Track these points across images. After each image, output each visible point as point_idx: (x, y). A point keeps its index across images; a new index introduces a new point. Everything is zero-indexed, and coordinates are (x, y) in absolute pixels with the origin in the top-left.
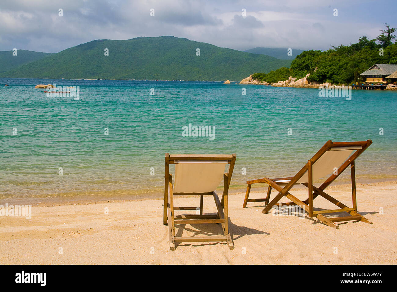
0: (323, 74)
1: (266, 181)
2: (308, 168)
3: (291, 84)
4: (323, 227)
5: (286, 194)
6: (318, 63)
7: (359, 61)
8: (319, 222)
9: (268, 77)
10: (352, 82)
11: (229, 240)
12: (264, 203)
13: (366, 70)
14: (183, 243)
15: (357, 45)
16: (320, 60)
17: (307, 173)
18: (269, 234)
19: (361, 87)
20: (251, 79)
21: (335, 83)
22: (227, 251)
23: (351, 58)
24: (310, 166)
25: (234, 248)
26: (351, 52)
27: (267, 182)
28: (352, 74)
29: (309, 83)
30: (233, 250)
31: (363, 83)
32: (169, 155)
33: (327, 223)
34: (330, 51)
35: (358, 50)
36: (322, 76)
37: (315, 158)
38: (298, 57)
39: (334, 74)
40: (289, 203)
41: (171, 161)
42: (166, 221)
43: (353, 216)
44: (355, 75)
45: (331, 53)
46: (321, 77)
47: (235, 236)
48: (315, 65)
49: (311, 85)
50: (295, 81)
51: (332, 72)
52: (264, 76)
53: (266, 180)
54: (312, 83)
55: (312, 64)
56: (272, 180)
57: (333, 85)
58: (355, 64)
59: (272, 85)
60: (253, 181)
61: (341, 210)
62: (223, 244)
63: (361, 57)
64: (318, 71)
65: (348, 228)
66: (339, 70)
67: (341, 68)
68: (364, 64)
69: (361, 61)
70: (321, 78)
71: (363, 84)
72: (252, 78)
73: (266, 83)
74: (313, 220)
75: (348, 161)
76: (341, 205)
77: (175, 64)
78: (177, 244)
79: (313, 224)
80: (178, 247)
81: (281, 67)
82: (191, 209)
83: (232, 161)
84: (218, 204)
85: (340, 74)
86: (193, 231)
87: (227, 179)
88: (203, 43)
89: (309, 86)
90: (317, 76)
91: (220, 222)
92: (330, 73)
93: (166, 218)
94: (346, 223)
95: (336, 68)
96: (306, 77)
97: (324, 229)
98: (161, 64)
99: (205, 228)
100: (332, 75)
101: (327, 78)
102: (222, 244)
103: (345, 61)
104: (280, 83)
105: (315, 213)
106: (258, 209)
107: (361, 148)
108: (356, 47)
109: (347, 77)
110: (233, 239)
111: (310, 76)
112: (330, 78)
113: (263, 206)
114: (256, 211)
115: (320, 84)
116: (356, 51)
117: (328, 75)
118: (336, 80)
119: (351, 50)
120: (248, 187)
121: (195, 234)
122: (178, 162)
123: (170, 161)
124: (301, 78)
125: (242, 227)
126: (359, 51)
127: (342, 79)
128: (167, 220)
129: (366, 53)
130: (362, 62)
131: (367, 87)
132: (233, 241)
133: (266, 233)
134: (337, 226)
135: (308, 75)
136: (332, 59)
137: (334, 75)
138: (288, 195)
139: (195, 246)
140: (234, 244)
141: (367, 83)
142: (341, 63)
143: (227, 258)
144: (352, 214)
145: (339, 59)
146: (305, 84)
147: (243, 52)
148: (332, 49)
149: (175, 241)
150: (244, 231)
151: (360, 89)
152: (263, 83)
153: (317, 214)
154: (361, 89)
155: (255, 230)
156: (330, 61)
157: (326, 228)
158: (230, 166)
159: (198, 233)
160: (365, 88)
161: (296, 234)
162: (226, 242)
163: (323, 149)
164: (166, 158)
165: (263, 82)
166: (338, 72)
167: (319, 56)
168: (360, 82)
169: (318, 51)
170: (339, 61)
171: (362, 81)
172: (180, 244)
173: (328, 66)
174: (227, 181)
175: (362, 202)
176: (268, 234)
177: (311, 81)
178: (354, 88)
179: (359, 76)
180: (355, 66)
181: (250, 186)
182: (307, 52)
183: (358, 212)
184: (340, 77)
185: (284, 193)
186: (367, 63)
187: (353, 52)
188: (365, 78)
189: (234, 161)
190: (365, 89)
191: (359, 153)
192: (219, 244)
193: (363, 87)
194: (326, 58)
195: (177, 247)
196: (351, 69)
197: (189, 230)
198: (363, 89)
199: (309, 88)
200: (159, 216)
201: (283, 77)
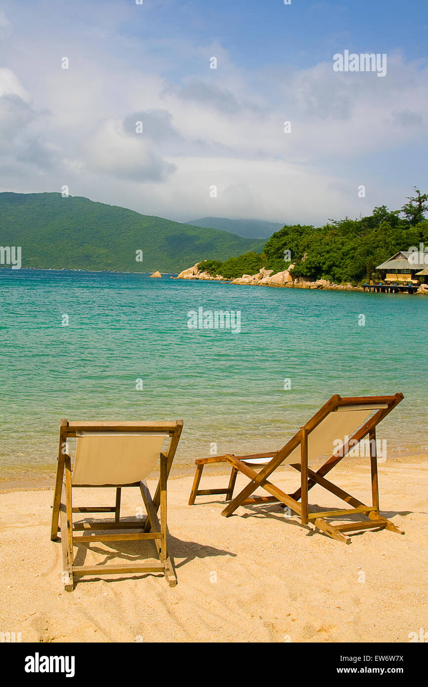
0: (316, 265)
1: (229, 460)
2: (301, 440)
3: (264, 281)
4: (325, 542)
5: (264, 483)
6: (308, 246)
7: (374, 245)
8: (317, 531)
9: (225, 268)
10: (364, 280)
11: (168, 570)
12: (224, 497)
13: (386, 261)
14: (86, 577)
15: (370, 219)
16: (311, 242)
17: (298, 449)
18: (235, 555)
19: (378, 288)
20: (197, 270)
21: (335, 281)
22: (166, 591)
23: (362, 241)
24: (304, 437)
25: (177, 583)
26: (361, 231)
27: (231, 462)
28: (363, 267)
29: (293, 280)
30: (176, 588)
31: (381, 281)
32: (68, 423)
33: (331, 533)
34: (328, 227)
35: (372, 227)
36: (315, 268)
37: (312, 424)
38: (275, 236)
39: (334, 265)
40: (267, 497)
41: (71, 432)
42: (56, 534)
43: (373, 521)
44: (368, 269)
45: (329, 230)
46: (313, 270)
47: (178, 561)
48: (304, 250)
49: (297, 283)
50: (270, 276)
51: (332, 263)
52: (219, 265)
53: (229, 457)
54: (299, 280)
55: (298, 249)
56: (239, 458)
57: (333, 283)
58: (368, 251)
59: (232, 281)
60: (206, 460)
61: (354, 510)
62: (158, 576)
63: (378, 238)
64: (308, 259)
65: (366, 542)
66: (342, 259)
67: (345, 255)
68: (383, 250)
69: (378, 245)
70: (314, 272)
71: (380, 284)
72: (199, 269)
73: (222, 277)
74: (308, 528)
75: (365, 427)
76: (354, 502)
77: (66, 241)
78: (77, 578)
79: (308, 535)
80: (78, 584)
81: (247, 252)
82: (100, 509)
83: (175, 432)
84: (149, 503)
85: (344, 266)
86: (103, 552)
87: (166, 462)
88: (115, 206)
89: (294, 285)
90: (307, 268)
91: (153, 538)
92: (327, 263)
93: (56, 529)
94: (361, 533)
95: (337, 255)
96: (289, 269)
97: (326, 544)
98: (41, 240)
99: (125, 546)
100: (330, 267)
101: (323, 272)
102: (155, 576)
103: (352, 244)
104: (245, 279)
105: (311, 516)
106: (215, 507)
107: (386, 407)
108: (370, 223)
109: (356, 272)
110: (174, 567)
111: (295, 268)
112: (327, 272)
113: (223, 503)
114: (212, 511)
115: (311, 281)
116: (369, 228)
117: (325, 267)
118: (337, 276)
119: (361, 227)
120: (199, 470)
121: (107, 557)
122: (83, 434)
123: (68, 432)
124: (280, 271)
125: (190, 542)
126: (375, 229)
127: (347, 275)
128: (58, 533)
129: (384, 232)
130: (378, 247)
131: (387, 288)
132: (174, 570)
133: (230, 554)
134: (348, 540)
135: (292, 267)
136: (331, 241)
137: (334, 268)
138: (266, 486)
139: (108, 581)
140: (176, 577)
141: (386, 281)
142: (345, 248)
143: (165, 604)
144: (372, 516)
145: (343, 242)
146: (287, 281)
147: (184, 224)
148: (331, 224)
149: (74, 574)
150: (193, 551)
151: (376, 291)
152: (217, 278)
153: (315, 519)
154: (378, 291)
155: (211, 547)
156: (328, 244)
157: (330, 543)
158: (173, 440)
159: (112, 556)
160: (383, 291)
161: (280, 554)
162: (162, 573)
163: (325, 409)
164: (61, 427)
165: (217, 275)
166: (340, 263)
167: (309, 235)
168: (376, 281)
169: (309, 227)
170: (343, 244)
171: (379, 278)
172: (82, 578)
173: (325, 252)
174: (166, 465)
175: (385, 494)
176: (233, 556)
177: (297, 277)
178: (366, 290)
179: (375, 271)
180: (368, 253)
181: (200, 468)
182: (291, 227)
183: (381, 512)
184: (344, 271)
185: (259, 481)
186: (387, 249)
187: (364, 231)
188: (384, 273)
189: (179, 432)
190: (385, 292)
191: (382, 415)
192: (151, 576)
193: (380, 289)
194: (321, 240)
195: (76, 585)
196: (361, 258)
197: (96, 550)
198: (380, 291)
199: (293, 287)
200: (41, 524)
201: (250, 267)
